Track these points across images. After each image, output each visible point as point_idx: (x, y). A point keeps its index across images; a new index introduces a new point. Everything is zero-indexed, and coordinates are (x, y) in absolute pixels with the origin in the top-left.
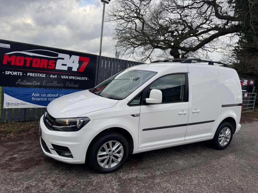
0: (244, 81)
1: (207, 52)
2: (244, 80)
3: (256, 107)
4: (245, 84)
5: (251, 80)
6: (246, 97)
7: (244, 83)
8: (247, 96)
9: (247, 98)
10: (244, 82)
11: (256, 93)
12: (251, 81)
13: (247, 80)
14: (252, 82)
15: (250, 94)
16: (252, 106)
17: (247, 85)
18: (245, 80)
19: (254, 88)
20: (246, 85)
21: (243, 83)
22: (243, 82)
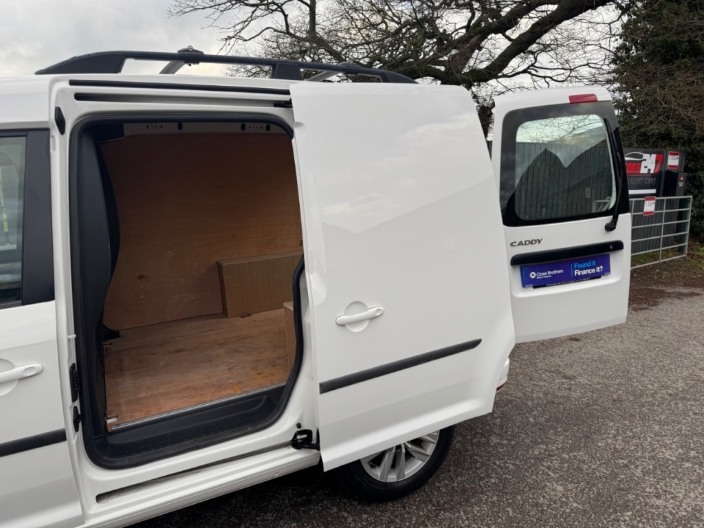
0: (644, 158)
1: (547, 83)
2: (641, 156)
3: (698, 243)
4: (649, 170)
5: (671, 154)
6: (652, 212)
7: (646, 167)
8: (656, 209)
9: (656, 214)
10: (643, 164)
11: (691, 197)
12: (670, 157)
13: (654, 156)
14: (673, 161)
15: (667, 200)
16: (680, 239)
17: (655, 170)
18: (646, 156)
19: (682, 179)
20: (652, 172)
21: (640, 166)
22: (641, 162)
